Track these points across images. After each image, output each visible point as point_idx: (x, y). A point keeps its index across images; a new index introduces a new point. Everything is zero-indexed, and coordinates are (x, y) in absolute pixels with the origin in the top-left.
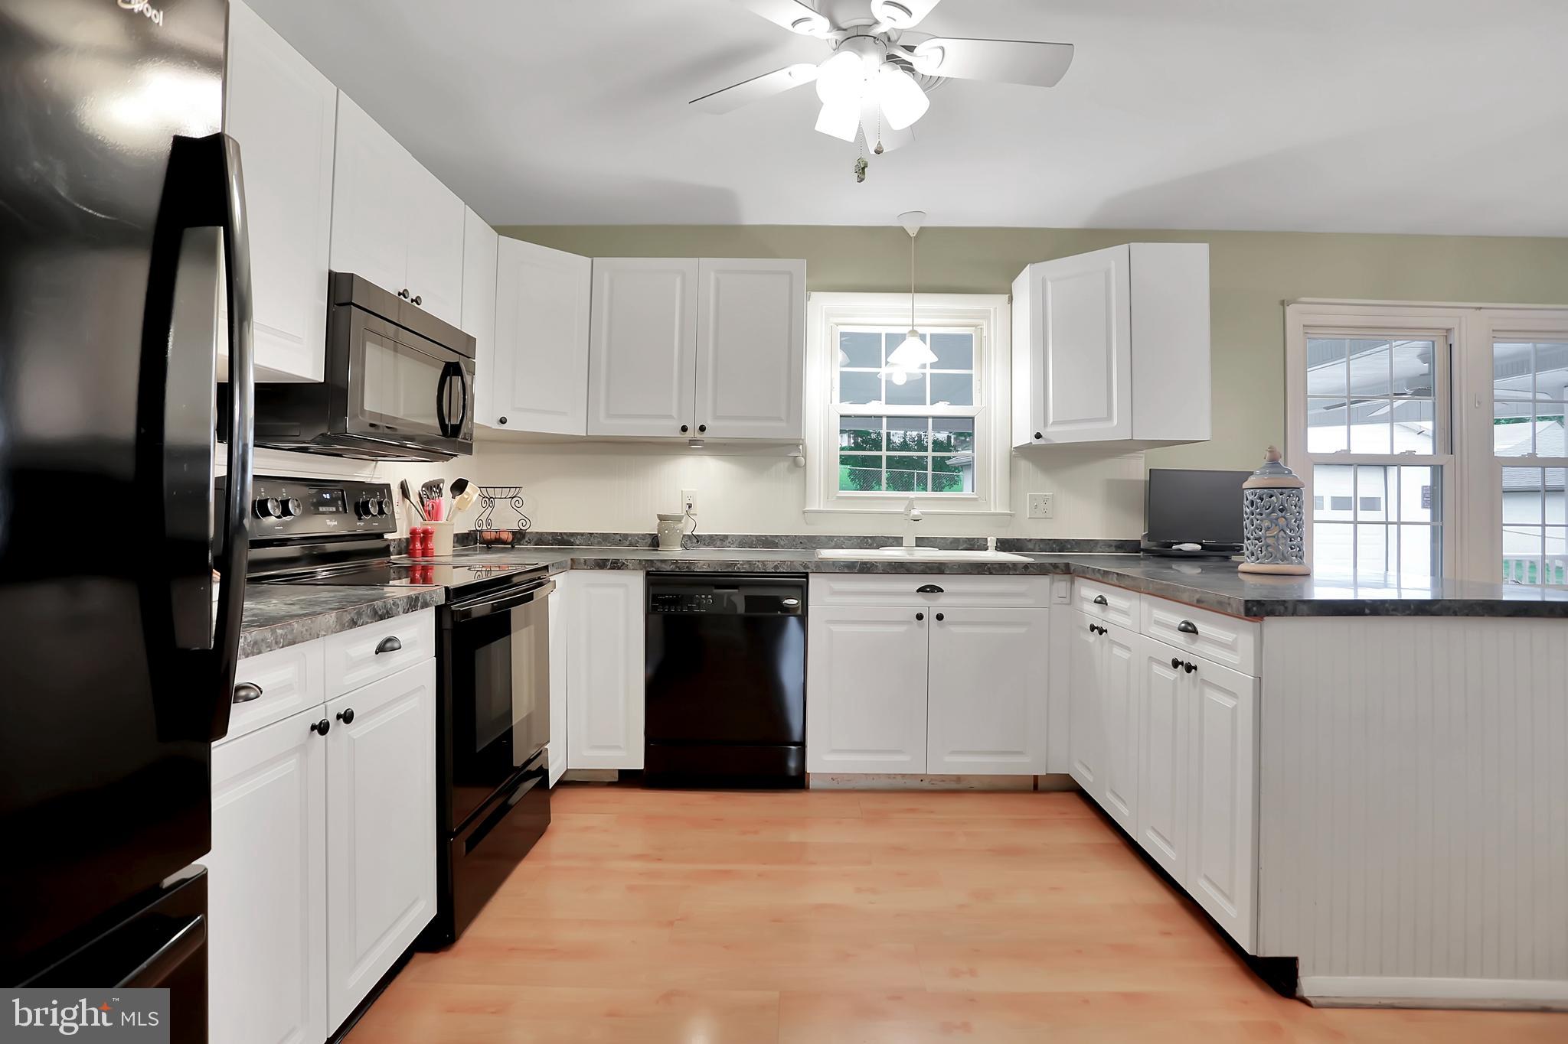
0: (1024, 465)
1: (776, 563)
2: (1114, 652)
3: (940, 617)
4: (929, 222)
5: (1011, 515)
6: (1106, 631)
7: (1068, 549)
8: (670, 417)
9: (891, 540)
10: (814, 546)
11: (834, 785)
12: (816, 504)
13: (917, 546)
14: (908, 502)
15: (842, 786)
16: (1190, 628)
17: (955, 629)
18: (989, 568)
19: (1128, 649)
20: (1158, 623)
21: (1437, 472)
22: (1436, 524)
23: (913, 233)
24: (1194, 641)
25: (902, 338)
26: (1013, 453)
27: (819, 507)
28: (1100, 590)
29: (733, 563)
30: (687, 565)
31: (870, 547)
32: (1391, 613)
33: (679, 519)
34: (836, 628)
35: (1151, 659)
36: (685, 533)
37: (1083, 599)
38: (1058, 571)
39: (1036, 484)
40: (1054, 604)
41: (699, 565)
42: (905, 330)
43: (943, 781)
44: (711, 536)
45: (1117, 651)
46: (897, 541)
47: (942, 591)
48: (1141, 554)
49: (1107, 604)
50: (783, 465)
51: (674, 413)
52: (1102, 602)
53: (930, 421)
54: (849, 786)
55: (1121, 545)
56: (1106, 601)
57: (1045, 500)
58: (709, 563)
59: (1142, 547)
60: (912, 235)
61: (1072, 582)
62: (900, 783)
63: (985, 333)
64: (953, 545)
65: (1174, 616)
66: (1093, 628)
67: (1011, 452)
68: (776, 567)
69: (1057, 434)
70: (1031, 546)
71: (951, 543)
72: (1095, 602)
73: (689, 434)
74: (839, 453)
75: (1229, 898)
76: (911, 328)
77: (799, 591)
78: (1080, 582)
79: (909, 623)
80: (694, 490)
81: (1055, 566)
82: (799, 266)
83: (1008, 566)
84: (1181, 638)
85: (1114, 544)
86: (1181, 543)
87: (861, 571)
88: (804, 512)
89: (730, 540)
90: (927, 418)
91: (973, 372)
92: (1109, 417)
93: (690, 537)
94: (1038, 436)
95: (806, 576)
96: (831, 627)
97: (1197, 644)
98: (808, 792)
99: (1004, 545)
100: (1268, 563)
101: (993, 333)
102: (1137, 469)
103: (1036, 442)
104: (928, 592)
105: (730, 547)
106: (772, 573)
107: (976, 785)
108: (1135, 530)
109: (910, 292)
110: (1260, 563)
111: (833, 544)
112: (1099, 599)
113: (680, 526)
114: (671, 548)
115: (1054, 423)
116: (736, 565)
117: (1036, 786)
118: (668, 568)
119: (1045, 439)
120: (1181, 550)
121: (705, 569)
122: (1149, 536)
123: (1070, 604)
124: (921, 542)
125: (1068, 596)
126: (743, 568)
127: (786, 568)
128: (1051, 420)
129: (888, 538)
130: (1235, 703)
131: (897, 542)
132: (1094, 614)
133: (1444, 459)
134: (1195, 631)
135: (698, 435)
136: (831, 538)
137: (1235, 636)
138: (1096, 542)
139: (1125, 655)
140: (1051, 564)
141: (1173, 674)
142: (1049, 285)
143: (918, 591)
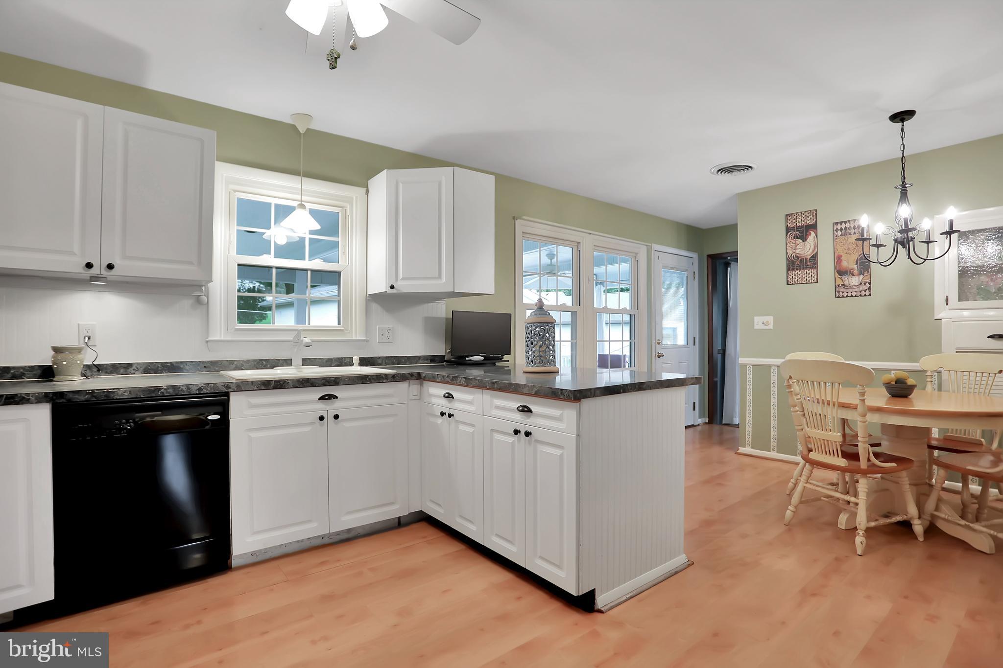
0: (375, 306)
1: (200, 386)
2: (460, 428)
3: (336, 417)
4: (315, 126)
5: (366, 341)
6: (453, 415)
7: (403, 362)
8: (72, 253)
9: (281, 362)
10: (217, 369)
11: (254, 559)
12: (218, 333)
13: (302, 365)
14: (297, 332)
15: (260, 558)
16: (526, 409)
17: (347, 424)
18: (369, 379)
19: (473, 426)
20: (498, 408)
21: (574, 314)
22: (572, 341)
23: (302, 130)
24: (529, 417)
25: (292, 209)
26: (368, 298)
27: (220, 337)
28: (447, 389)
29: (157, 389)
30: (106, 393)
31: (265, 367)
32: (630, 390)
33: (78, 350)
34: (253, 435)
35: (492, 430)
36: (85, 363)
37: (431, 395)
38: (414, 378)
39: (383, 320)
40: (411, 400)
41: (120, 393)
42: (295, 204)
43: (338, 535)
44: (113, 365)
45: (462, 427)
46: (286, 362)
47: (337, 397)
48: (444, 364)
49: (453, 398)
50: (187, 303)
51: (76, 248)
52: (449, 396)
53: (309, 273)
54: (267, 556)
55: (433, 359)
56: (452, 396)
57: (389, 330)
58: (131, 390)
59: (446, 359)
60: (301, 132)
61: (422, 385)
62: (307, 545)
63: (349, 213)
64: (327, 363)
65: (513, 402)
66: (442, 414)
67: (367, 297)
68: (200, 389)
69: (405, 286)
70: (380, 361)
71: (327, 362)
72: (444, 397)
73: (94, 271)
74: (237, 294)
75: (559, 567)
76: (300, 203)
77: (220, 409)
78: (427, 384)
79: (312, 424)
80: (94, 323)
81: (412, 375)
82: (210, 136)
83: (382, 377)
84: (518, 416)
85: (429, 358)
86: (472, 356)
87: (275, 388)
88: (207, 342)
89: (134, 367)
90: (306, 270)
91: (340, 239)
92: (440, 277)
93: (88, 367)
94: (392, 287)
95: (227, 394)
96: (250, 434)
97: (531, 419)
98: (231, 571)
99: (364, 362)
100: (541, 366)
101: (354, 212)
102: (442, 310)
103: (390, 291)
104: (327, 399)
105: (134, 374)
106: (197, 394)
107: (361, 532)
108: (440, 349)
109: (299, 175)
110: (536, 366)
111: (234, 366)
112: (447, 395)
113: (80, 356)
114: (70, 378)
115: (403, 279)
116: (159, 390)
117: (400, 524)
118: (82, 398)
119: (396, 289)
120: (471, 360)
121: (126, 395)
122: (451, 352)
123: (420, 399)
124: (306, 362)
125: (419, 394)
126: (167, 392)
127: (209, 389)
128: (400, 276)
129: (279, 360)
130: (561, 452)
131: (288, 362)
132: (444, 405)
133: (576, 308)
134: (530, 411)
135: (105, 273)
136: (231, 362)
137: (561, 412)
138: (419, 357)
139: (470, 429)
140: (409, 373)
141: (513, 439)
142: (401, 185)
143: (319, 399)
